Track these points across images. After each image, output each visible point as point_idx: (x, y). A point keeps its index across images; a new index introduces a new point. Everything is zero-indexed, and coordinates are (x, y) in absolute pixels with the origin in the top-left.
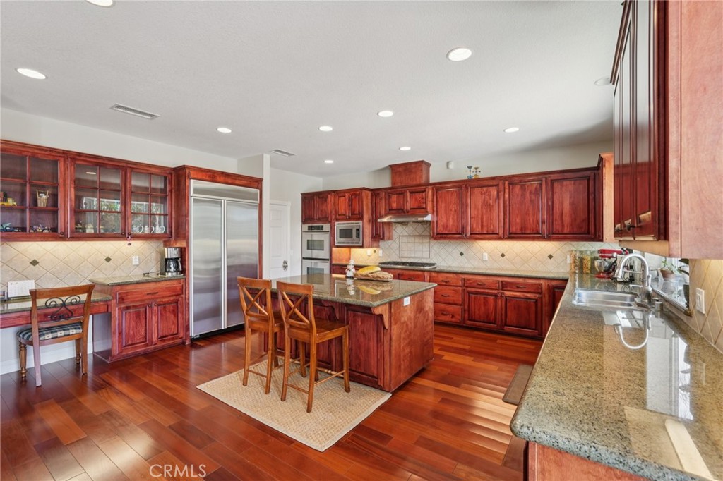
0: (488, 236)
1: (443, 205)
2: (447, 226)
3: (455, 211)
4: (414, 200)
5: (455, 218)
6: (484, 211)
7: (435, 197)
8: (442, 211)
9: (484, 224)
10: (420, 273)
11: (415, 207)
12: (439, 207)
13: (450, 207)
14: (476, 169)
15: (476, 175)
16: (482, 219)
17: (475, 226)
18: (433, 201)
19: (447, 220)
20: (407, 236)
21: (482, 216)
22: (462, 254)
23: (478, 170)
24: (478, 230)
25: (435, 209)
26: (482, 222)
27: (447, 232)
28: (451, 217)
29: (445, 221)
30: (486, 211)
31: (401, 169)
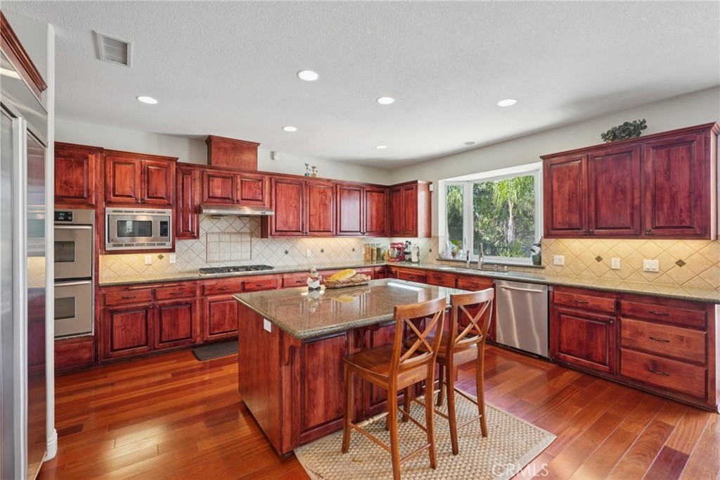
0: (324, 233)
1: (283, 200)
2: (287, 223)
3: (295, 207)
4: (247, 188)
5: (296, 214)
6: (322, 211)
7: (274, 190)
8: (281, 206)
9: (322, 222)
10: (270, 277)
11: (249, 198)
12: (278, 201)
13: (291, 202)
14: (314, 168)
15: (314, 174)
16: (320, 217)
17: (313, 223)
18: (271, 194)
19: (288, 216)
20: (219, 233)
21: (320, 214)
22: (286, 252)
23: (315, 170)
24: (316, 228)
25: (274, 203)
26: (320, 220)
27: (286, 229)
28: (291, 214)
29: (284, 217)
30: (323, 210)
31: (227, 146)
